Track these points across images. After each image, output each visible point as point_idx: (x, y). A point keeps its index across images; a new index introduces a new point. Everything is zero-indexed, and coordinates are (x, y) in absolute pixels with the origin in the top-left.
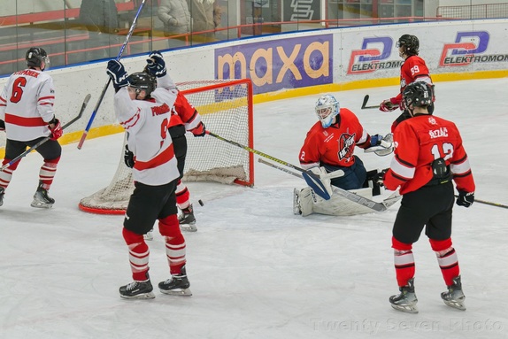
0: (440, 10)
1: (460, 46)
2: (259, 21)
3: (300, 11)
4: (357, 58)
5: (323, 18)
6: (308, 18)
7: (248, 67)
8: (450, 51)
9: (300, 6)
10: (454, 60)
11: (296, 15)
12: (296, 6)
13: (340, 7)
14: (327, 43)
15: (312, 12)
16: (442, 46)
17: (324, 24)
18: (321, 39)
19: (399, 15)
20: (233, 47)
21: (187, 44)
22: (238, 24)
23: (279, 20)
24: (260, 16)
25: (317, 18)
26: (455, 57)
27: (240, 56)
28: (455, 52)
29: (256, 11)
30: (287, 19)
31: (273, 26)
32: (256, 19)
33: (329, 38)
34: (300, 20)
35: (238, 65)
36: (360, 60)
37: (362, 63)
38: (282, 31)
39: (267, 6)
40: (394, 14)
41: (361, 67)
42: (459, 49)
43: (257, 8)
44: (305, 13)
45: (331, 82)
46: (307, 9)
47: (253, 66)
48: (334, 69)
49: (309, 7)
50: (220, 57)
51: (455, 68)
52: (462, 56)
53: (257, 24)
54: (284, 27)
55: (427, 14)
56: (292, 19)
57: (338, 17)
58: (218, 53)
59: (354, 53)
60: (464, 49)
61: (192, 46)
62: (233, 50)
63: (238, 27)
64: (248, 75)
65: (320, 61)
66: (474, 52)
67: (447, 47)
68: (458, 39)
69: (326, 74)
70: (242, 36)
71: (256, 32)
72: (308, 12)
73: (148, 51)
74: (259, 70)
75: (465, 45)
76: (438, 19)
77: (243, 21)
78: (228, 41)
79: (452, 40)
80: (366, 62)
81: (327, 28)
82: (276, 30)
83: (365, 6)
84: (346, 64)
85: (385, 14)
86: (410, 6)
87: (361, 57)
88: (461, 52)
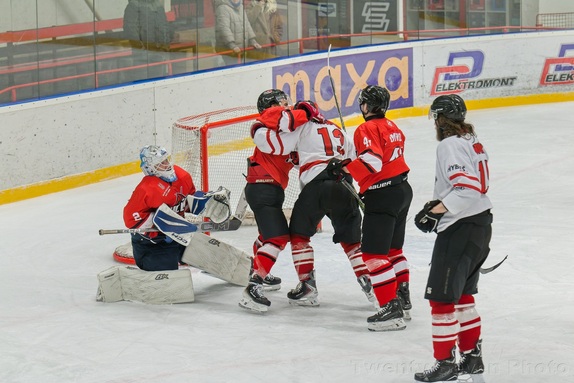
0: (540, 18)
1: (565, 61)
2: (325, 33)
3: (373, 20)
4: (442, 76)
5: (401, 28)
6: (383, 29)
7: (312, 88)
8: (552, 67)
9: (373, 15)
10: (557, 78)
11: (369, 26)
12: (369, 14)
13: (421, 15)
14: (405, 59)
15: (388, 21)
16: (544, 61)
17: (401, 36)
18: (398, 54)
19: (491, 24)
20: (294, 64)
22: (300, 37)
23: (348, 32)
24: (326, 27)
25: (393, 29)
26: (558, 73)
27: (302, 76)
28: (558, 68)
29: (321, 21)
30: (358, 31)
31: (340, 38)
32: (321, 30)
33: (409, 53)
34: (374, 32)
35: (300, 86)
36: (446, 79)
37: (447, 83)
38: (352, 45)
39: (334, 15)
40: (486, 23)
41: (447, 86)
42: (564, 65)
43: (322, 17)
44: (379, 23)
45: (412, 105)
46: (381, 18)
47: (317, 87)
48: (414, 90)
49: (384, 16)
50: (278, 77)
51: (559, 87)
52: (567, 72)
53: (321, 37)
54: (354, 40)
56: (364, 31)
57: (419, 27)
58: (277, 71)
59: (438, 71)
60: (569, 65)
61: (245, 64)
63: (300, 41)
64: (312, 96)
65: (397, 80)
67: (549, 62)
68: (562, 52)
69: (406, 96)
70: (305, 51)
71: (321, 47)
72: (382, 21)
73: (192, 70)
74: (324, 91)
75: (570, 60)
76: (538, 28)
77: (305, 33)
78: (288, 57)
79: (555, 55)
80: (453, 81)
81: (405, 41)
82: (345, 44)
83: (450, 14)
84: (429, 83)
85: (474, 23)
86: (504, 14)
87: (447, 75)
88: (566, 68)
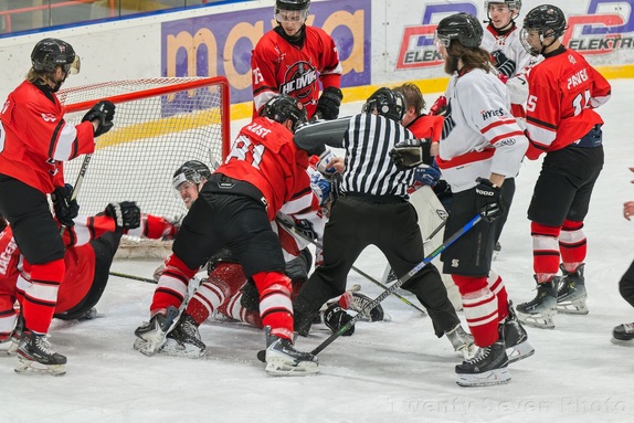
1: (596, 19)
4: (414, 40)
7: (220, 56)
8: (578, 29)
10: (586, 44)
14: (360, 14)
18: (350, 6)
20: (194, 19)
26: (587, 39)
27: (206, 36)
28: (587, 31)
33: (365, 4)
35: (202, 52)
36: (420, 44)
37: (422, 50)
41: (421, 56)
42: (595, 26)
45: (368, 83)
47: (228, 52)
48: (373, 60)
50: (170, 38)
52: (599, 36)
58: (167, 29)
59: (409, 32)
60: (603, 25)
61: (120, 18)
62: (193, 25)
64: (221, 69)
65: (348, 44)
66: (621, 30)
67: (573, 21)
68: (593, 8)
69: (360, 69)
73: (41, 26)
74: (239, 60)
75: (604, 18)
78: (185, 8)
79: (582, 9)
80: (430, 48)
84: (394, 51)
87: (421, 38)
88: (598, 31)
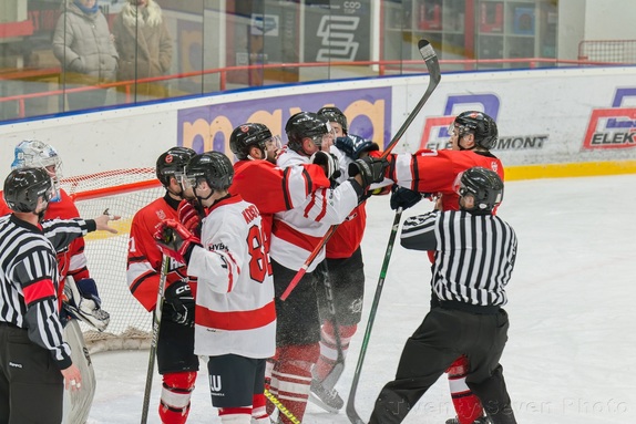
0: (586, 46)
1: (620, 113)
2: (260, 61)
3: (333, 43)
4: (435, 131)
5: (376, 56)
6: (348, 56)
8: (602, 122)
9: (334, 35)
10: (610, 138)
11: (327, 51)
12: (326, 35)
13: (407, 37)
14: (380, 103)
15: (356, 45)
16: (589, 112)
17: (376, 68)
18: (370, 96)
19: (513, 55)
20: (212, 107)
21: (130, 99)
22: (222, 65)
23: (296, 59)
24: (261, 51)
25: (363, 57)
26: (612, 132)
27: (224, 123)
28: (612, 124)
29: (254, 43)
30: (311, 58)
31: (284, 69)
32: (254, 56)
33: (386, 94)
34: (333, 60)
35: (219, 140)
36: (441, 135)
37: (443, 141)
38: (301, 79)
39: (274, 33)
40: (505, 51)
41: (442, 147)
42: (619, 119)
43: (257, 36)
44: (343, 48)
46: (345, 40)
49: (351, 36)
50: (187, 125)
51: (611, 152)
52: (623, 130)
53: (255, 66)
54: (304, 73)
55: (562, 55)
56: (319, 58)
57: (403, 55)
58: (183, 117)
59: (430, 122)
60: (628, 119)
61: (136, 104)
62: (210, 113)
63: (221, 71)
65: (368, 133)
67: (597, 114)
68: (617, 101)
70: (228, 86)
71: (254, 80)
72: (347, 45)
73: (57, 111)
75: (629, 112)
76: (581, 62)
77: (230, 59)
78: (202, 95)
79: (606, 102)
81: (381, 76)
82: (291, 78)
83: (451, 38)
84: (414, 141)
85: (486, 52)
86: (533, 39)
87: (442, 130)
88: (622, 124)
